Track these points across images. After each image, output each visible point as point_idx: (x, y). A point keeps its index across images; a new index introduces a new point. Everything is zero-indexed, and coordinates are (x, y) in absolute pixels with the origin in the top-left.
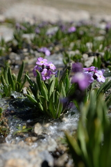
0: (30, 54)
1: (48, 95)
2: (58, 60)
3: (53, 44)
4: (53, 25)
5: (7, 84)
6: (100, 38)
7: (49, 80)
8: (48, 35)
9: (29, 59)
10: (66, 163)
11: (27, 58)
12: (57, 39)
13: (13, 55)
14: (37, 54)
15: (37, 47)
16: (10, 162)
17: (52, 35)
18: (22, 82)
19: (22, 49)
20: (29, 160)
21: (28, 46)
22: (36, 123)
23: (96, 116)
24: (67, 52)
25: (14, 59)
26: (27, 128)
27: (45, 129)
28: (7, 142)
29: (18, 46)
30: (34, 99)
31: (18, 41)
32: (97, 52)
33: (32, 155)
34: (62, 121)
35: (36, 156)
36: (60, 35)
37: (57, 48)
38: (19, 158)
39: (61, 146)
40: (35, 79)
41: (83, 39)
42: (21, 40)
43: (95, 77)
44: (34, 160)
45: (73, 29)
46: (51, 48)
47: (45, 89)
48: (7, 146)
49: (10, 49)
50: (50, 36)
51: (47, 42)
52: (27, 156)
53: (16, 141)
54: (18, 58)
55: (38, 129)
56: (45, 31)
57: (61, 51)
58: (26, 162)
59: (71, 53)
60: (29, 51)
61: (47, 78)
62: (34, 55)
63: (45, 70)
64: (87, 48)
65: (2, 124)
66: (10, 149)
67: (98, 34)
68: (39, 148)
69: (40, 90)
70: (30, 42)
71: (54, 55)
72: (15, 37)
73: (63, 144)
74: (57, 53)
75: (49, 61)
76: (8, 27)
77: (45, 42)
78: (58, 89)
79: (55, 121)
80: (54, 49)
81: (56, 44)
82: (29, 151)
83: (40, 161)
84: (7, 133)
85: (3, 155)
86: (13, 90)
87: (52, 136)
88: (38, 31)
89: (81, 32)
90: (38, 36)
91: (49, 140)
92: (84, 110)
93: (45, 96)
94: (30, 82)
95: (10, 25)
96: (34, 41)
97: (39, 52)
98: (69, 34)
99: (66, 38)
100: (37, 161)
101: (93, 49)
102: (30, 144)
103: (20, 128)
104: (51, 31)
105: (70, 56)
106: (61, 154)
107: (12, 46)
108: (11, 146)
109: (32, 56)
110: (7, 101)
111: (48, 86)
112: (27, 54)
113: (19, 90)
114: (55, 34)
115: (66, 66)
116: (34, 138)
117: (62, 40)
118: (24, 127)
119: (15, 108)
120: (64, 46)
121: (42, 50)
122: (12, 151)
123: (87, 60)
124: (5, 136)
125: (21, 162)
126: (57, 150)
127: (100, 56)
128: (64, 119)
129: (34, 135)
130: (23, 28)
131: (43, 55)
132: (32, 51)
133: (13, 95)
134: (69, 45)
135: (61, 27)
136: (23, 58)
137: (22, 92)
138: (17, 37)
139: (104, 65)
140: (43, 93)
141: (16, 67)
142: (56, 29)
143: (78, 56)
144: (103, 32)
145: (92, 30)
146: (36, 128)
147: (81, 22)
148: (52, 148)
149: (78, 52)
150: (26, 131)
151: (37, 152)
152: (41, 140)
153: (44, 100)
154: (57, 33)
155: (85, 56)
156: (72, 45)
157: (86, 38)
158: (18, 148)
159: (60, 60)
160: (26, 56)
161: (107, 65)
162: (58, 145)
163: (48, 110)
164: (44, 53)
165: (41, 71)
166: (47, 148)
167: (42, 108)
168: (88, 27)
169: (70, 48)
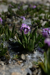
0: (16, 19)
2: (29, 22)
3: (26, 14)
5: (7, 34)
6: (47, 11)
8: (24, 10)
9: (16, 21)
11: (14, 21)
13: (8, 19)
14: (19, 19)
15: (19, 15)
16: (13, 74)
19: (12, 16)
20: (21, 73)
21: (15, 15)
22: (22, 54)
24: (33, 18)
25: (9, 21)
26: (18, 56)
29: (10, 15)
32: (47, 19)
33: (22, 70)
34: (33, 53)
35: (24, 71)
36: (29, 10)
37: (28, 16)
38: (17, 72)
39: (34, 65)
42: (12, 12)
44: (23, 73)
45: (35, 7)
46: (25, 16)
47: (26, 38)
48: (11, 66)
49: (7, 16)
51: (23, 13)
52: (20, 71)
53: (14, 62)
54: (10, 21)
55: (23, 57)
56: (22, 8)
57: (30, 18)
58: (20, 74)
59: (35, 19)
60: (15, 18)
61: (27, 33)
62: (18, 19)
64: (42, 16)
65: (7, 54)
66: (12, 67)
67: (46, 9)
69: (23, 38)
70: (15, 13)
71: (27, 19)
72: (9, 11)
73: (35, 65)
74: (28, 18)
80: (27, 16)
81: (27, 14)
82: (21, 68)
83: (26, 73)
84: (9, 59)
85: (9, 70)
87: (30, 61)
88: (19, 8)
89: (38, 8)
90: (19, 10)
91: (29, 63)
94: (18, 34)
95: (5, 3)
96: (17, 12)
97: (20, 18)
98: (33, 9)
99: (32, 11)
100: (25, 73)
101: (45, 17)
102: (20, 64)
103: (15, 56)
106: (35, 69)
108: (13, 66)
112: (14, 19)
114: (26, 9)
115: (33, 25)
117: (30, 12)
118: (17, 56)
120: (31, 15)
122: (13, 68)
123: (43, 23)
126: (33, 68)
128: (35, 52)
130: (12, 6)
131: (22, 19)
132: (16, 17)
133: (10, 39)
136: (12, 21)
137: (14, 38)
141: (10, 25)
143: (39, 21)
144: (48, 8)
145: (43, 7)
146: (22, 56)
147: (38, 3)
148: (30, 66)
150: (17, 57)
151: (24, 69)
153: (25, 43)
155: (42, 21)
156: (35, 14)
157: (41, 11)
158: (16, 67)
160: (14, 20)
162: (33, 65)
165: (24, 30)
166: (28, 66)
167: (25, 47)
168: (41, 5)
169: (34, 16)
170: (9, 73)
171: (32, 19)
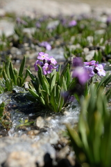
0: (31, 49)
1: (50, 89)
2: (59, 54)
3: (53, 39)
4: (54, 19)
5: (9, 79)
6: (101, 32)
7: (50, 74)
8: (49, 29)
9: (31, 53)
10: (68, 155)
11: (28, 53)
12: (57, 33)
13: (14, 49)
14: (38, 48)
15: (38, 41)
16: (13, 155)
17: (53, 29)
18: (24, 77)
19: (23, 43)
20: (32, 153)
21: (28, 41)
22: (38, 116)
23: (96, 109)
24: (68, 46)
25: (16, 54)
26: (29, 122)
27: (47, 123)
28: (10, 135)
29: (18, 41)
30: (35, 93)
31: (19, 35)
32: (98, 46)
33: (34, 147)
34: (63, 115)
35: (38, 149)
36: (61, 29)
37: (58, 43)
38: (22, 150)
39: (62, 138)
40: (36, 74)
41: (84, 33)
42: (22, 35)
43: (96, 71)
44: (36, 152)
45: (74, 23)
46: (52, 43)
47: (46, 83)
48: (10, 139)
49: (11, 44)
50: (51, 31)
51: (48, 36)
52: (30, 149)
53: (19, 134)
54: (19, 53)
55: (40, 122)
56: (46, 26)
57: (62, 45)
58: (29, 155)
59: (72, 47)
60: (30, 46)
61: (49, 72)
62: (35, 50)
63: (46, 64)
64: (88, 42)
65: (5, 118)
66: (13, 142)
67: (98, 28)
68: (42, 141)
69: (42, 84)
70: (30, 37)
71: (55, 49)
72: (16, 32)
73: (65, 137)
74: (58, 47)
75: (50, 56)
76: (9, 21)
77: (45, 36)
78: (59, 83)
79: (57, 115)
80: (55, 43)
81: (57, 38)
82: (32, 143)
83: (43, 154)
84: (9, 127)
85: (6, 148)
86: (15, 84)
87: (54, 129)
88: (39, 25)
89: (82, 26)
90: (38, 31)
91: (51, 133)
92: (85, 103)
93: (46, 90)
94: (32, 76)
95: (11, 19)
96: (35, 35)
97: (40, 46)
98: (70, 28)
99: (67, 32)
100: (40, 153)
101: (94, 43)
102: (33, 137)
103: (22, 122)
104: (52, 25)
105: (71, 50)
106: (63, 146)
107: (13, 41)
108: (14, 140)
109: (33, 50)
110: (9, 95)
111: (50, 81)
112: (28, 48)
113: (21, 84)
114: (55, 28)
115: (67, 60)
116: (37, 132)
117: (63, 35)
118: (26, 121)
119: (18, 102)
120: (65, 40)
121: (43, 44)
122: (15, 144)
123: (88, 54)
124: (8, 129)
125: (24, 154)
126: (59, 143)
127: (101, 50)
128: (66, 112)
129: (36, 128)
130: (23, 22)
131: (43, 49)
132: (33, 46)
133: (15, 89)
134: (69, 39)
135: (62, 21)
136: (24, 53)
137: (24, 87)
138: (18, 32)
139: (104, 59)
140: (44, 87)
141: (18, 61)
142: (57, 23)
143: (79, 50)
144: (104, 25)
145: (93, 23)
146: (38, 121)
147: (82, 16)
148: (54, 141)
149: (78, 46)
150: (28, 124)
151: (39, 145)
152: (43, 133)
153: (45, 94)
154: (58, 27)
155: (86, 50)
156: (73, 39)
157: (87, 32)
158: (21, 141)
159: (61, 54)
160: (27, 50)
161: (107, 59)
162: (60, 137)
163: (50, 104)
164: (45, 47)
165: (42, 66)
166: (49, 141)
167: (44, 102)
168: (89, 21)
169: (71, 43)
170: (4, 154)
171: (66, 47)
